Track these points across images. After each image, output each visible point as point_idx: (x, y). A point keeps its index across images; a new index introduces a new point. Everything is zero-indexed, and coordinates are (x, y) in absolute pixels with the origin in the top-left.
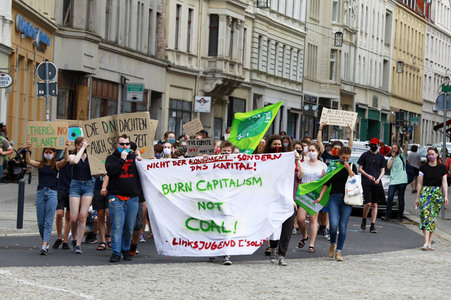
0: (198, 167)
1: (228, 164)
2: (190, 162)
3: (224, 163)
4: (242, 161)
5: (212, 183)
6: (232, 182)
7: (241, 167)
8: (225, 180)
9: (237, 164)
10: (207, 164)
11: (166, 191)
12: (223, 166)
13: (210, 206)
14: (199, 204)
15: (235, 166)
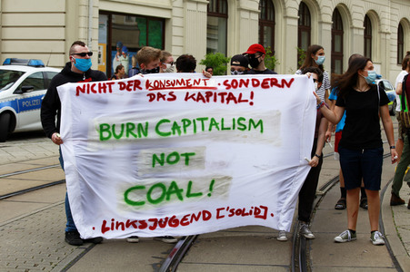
0: (160, 96)
1: (209, 94)
2: (148, 84)
3: (203, 92)
4: (232, 90)
5: (181, 124)
6: (213, 123)
7: (228, 100)
8: (202, 120)
9: (222, 94)
10: (176, 92)
11: (106, 134)
12: (200, 97)
13: (173, 158)
14: (155, 157)
15: (219, 98)
